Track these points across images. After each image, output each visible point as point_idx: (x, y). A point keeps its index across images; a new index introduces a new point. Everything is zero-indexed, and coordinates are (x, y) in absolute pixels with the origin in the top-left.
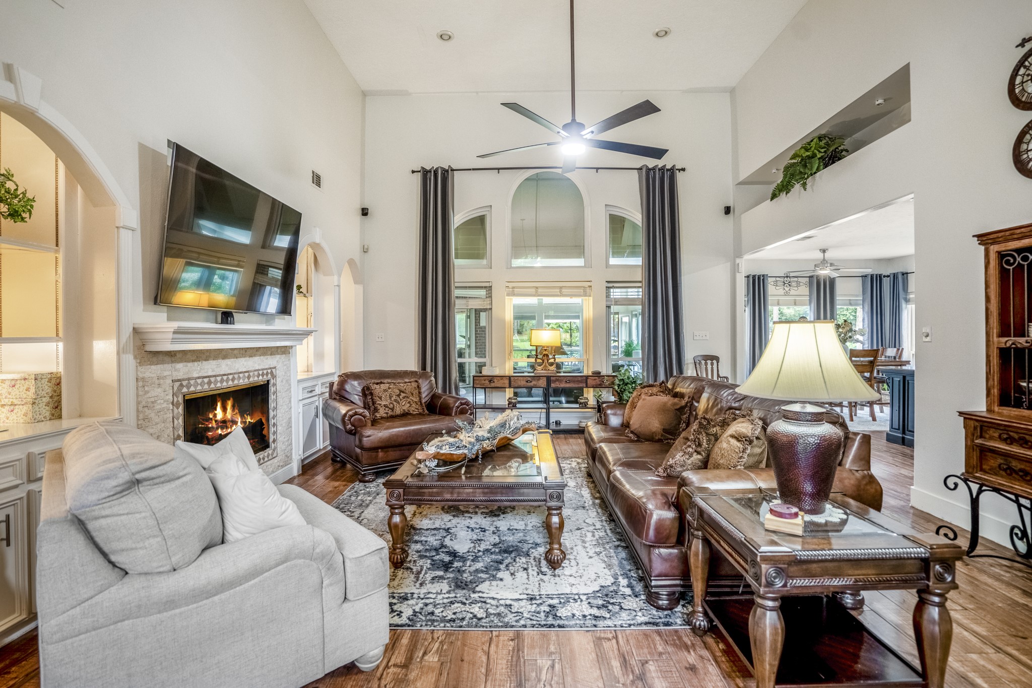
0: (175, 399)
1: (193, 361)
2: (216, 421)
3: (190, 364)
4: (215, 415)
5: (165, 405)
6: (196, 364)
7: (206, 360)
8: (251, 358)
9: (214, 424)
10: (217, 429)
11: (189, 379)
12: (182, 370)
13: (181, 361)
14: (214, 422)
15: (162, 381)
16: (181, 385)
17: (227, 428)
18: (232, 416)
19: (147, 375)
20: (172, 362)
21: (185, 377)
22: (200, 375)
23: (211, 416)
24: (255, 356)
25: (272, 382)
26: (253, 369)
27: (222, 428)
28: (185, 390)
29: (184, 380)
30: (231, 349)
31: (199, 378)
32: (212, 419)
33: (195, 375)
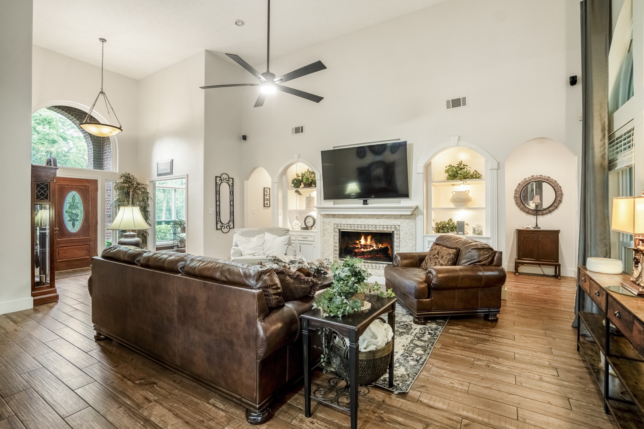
0: (335, 230)
1: (343, 218)
2: (360, 245)
3: (341, 219)
4: (360, 242)
5: (331, 231)
6: (344, 219)
7: (349, 218)
8: (377, 219)
9: (359, 246)
10: (361, 248)
11: (341, 224)
12: (338, 221)
13: (338, 218)
14: (359, 245)
15: (330, 223)
16: (337, 226)
17: (367, 248)
18: (370, 243)
19: (325, 221)
20: (333, 218)
21: (340, 223)
22: (346, 223)
23: (357, 242)
24: (380, 218)
25: (395, 232)
26: (379, 224)
27: (364, 248)
28: (339, 228)
29: (339, 224)
30: (364, 215)
31: (345, 224)
32: (358, 244)
33: (343, 223)
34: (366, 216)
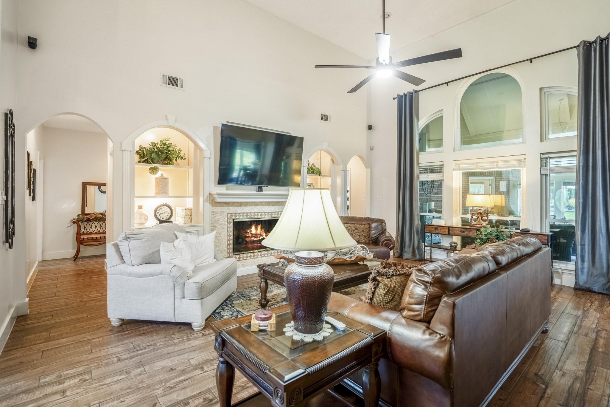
0: (229, 221)
1: (239, 206)
2: (251, 234)
3: (236, 207)
4: (251, 231)
5: (223, 222)
6: (240, 207)
7: (245, 206)
8: (273, 207)
9: (250, 235)
10: (252, 237)
11: (236, 213)
12: (232, 209)
13: (232, 206)
14: (250, 234)
15: (222, 213)
16: (232, 215)
17: (257, 237)
18: (260, 232)
19: (215, 210)
20: (227, 206)
22: (242, 212)
23: (248, 231)
24: (276, 205)
26: (275, 211)
27: (255, 237)
28: (234, 217)
29: (233, 213)
30: (260, 202)
31: (241, 213)
32: (249, 233)
33: (239, 212)
34: (263, 203)
